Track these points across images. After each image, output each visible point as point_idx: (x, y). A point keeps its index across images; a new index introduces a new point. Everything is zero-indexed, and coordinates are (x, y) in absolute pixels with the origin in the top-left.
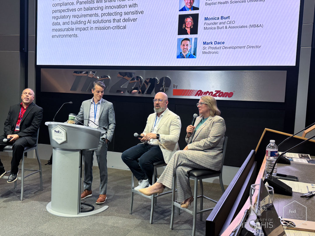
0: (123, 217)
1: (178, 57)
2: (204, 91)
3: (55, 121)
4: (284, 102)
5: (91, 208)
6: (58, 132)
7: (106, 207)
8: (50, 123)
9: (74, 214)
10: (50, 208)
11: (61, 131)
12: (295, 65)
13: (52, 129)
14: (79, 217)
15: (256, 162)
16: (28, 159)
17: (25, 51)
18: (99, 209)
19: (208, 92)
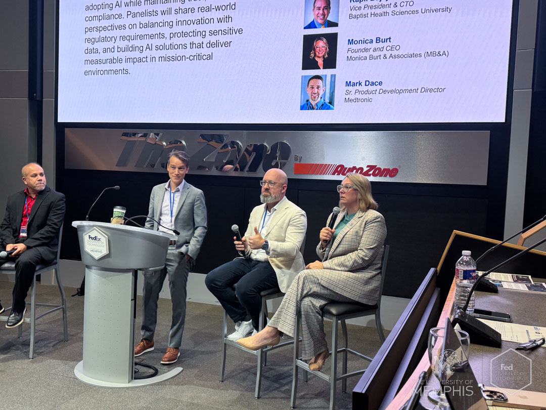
0: (209, 387)
1: (302, 108)
2: (348, 165)
3: (90, 219)
4: (486, 185)
5: (152, 371)
6: (95, 238)
7: (177, 370)
8: (81, 223)
9: (123, 383)
10: (80, 372)
11: (99, 236)
12: (503, 121)
13: (84, 234)
14: (132, 388)
15: (439, 289)
16: (43, 286)
17: (38, 98)
18: (166, 372)
19: (354, 168)
